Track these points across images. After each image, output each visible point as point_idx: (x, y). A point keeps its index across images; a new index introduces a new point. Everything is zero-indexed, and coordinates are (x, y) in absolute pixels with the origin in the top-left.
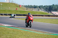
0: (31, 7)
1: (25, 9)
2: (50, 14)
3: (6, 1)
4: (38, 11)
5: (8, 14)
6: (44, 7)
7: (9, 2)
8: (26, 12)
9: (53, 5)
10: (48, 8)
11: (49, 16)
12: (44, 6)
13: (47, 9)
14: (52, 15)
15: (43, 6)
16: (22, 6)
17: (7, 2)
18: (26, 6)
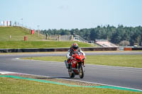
0: (54, 33)
1: (43, 39)
2: (92, 45)
3: (2, 23)
4: (68, 41)
5: (9, 50)
6: (82, 33)
7: (9, 24)
8: (44, 43)
9: (99, 27)
10: (89, 33)
11: (91, 49)
12: (81, 30)
13: (86, 35)
14: (97, 47)
15: (79, 29)
16: (37, 31)
17: (6, 25)
18: (44, 32)
